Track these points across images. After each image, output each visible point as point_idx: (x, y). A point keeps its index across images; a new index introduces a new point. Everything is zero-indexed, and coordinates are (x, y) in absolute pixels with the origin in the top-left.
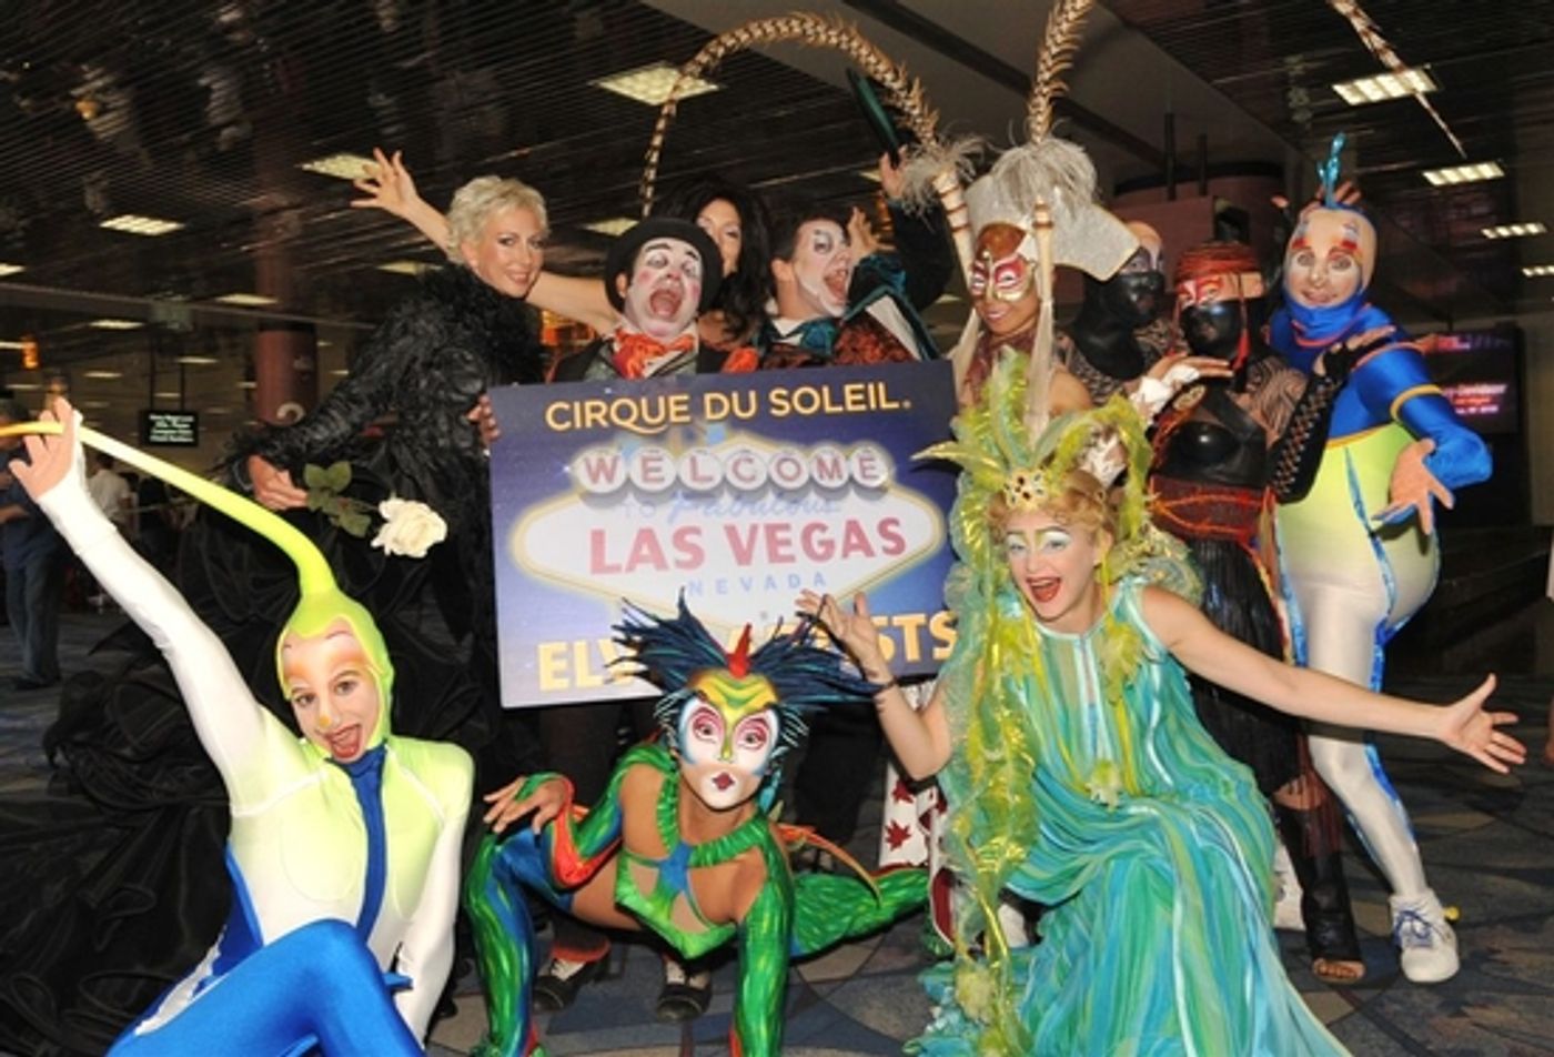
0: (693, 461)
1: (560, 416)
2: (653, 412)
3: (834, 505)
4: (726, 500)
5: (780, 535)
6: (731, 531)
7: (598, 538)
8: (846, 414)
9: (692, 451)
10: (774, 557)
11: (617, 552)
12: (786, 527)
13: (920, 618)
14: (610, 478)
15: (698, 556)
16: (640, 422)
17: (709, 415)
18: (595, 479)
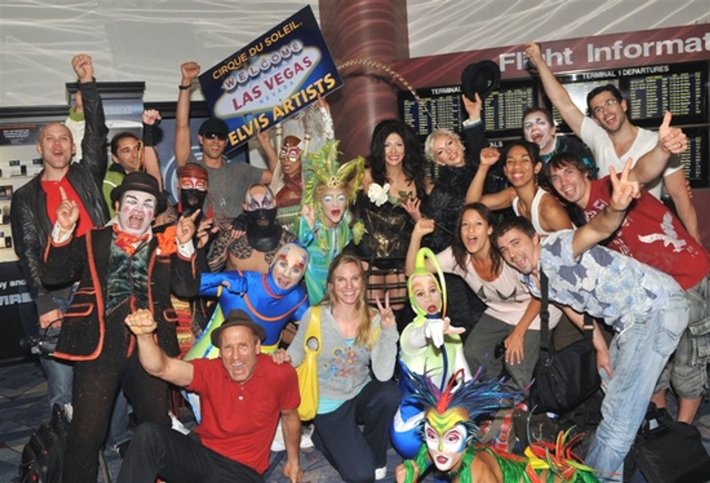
0: (251, 69)
1: (216, 75)
2: (238, 61)
3: (290, 62)
4: (262, 75)
5: (279, 77)
6: (266, 83)
7: (234, 101)
8: (286, 35)
9: (251, 67)
10: (279, 83)
11: (240, 102)
12: (279, 74)
13: (321, 80)
14: (233, 84)
15: (259, 93)
16: (236, 66)
17: (252, 55)
18: (229, 86)
